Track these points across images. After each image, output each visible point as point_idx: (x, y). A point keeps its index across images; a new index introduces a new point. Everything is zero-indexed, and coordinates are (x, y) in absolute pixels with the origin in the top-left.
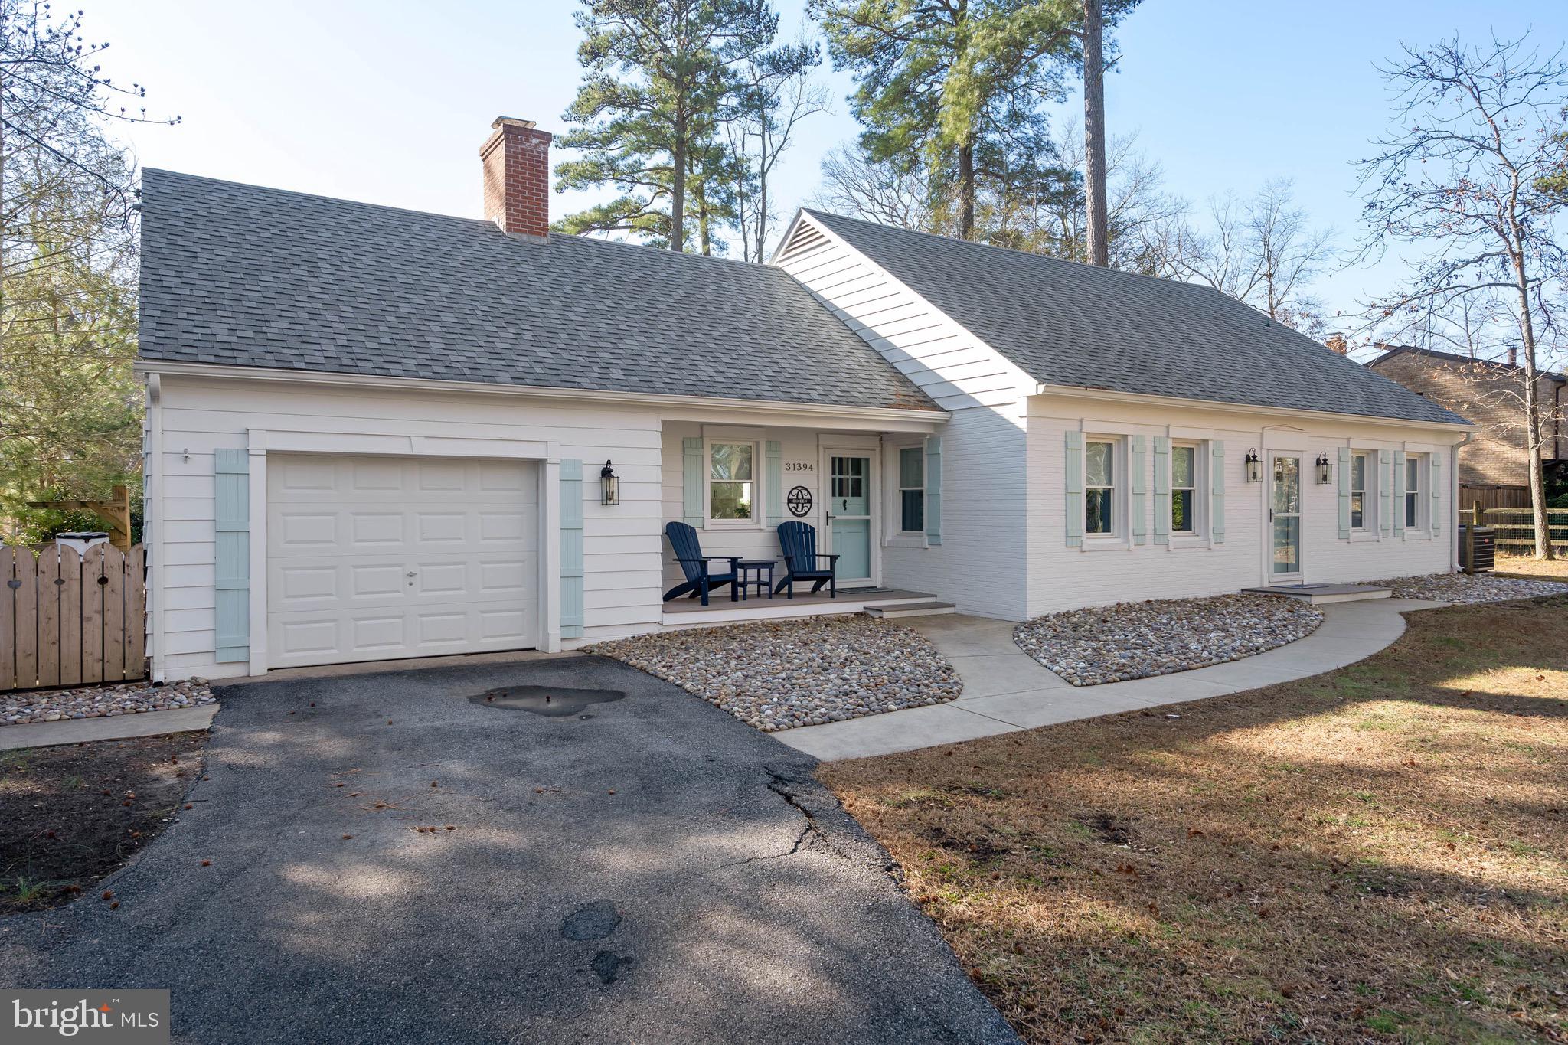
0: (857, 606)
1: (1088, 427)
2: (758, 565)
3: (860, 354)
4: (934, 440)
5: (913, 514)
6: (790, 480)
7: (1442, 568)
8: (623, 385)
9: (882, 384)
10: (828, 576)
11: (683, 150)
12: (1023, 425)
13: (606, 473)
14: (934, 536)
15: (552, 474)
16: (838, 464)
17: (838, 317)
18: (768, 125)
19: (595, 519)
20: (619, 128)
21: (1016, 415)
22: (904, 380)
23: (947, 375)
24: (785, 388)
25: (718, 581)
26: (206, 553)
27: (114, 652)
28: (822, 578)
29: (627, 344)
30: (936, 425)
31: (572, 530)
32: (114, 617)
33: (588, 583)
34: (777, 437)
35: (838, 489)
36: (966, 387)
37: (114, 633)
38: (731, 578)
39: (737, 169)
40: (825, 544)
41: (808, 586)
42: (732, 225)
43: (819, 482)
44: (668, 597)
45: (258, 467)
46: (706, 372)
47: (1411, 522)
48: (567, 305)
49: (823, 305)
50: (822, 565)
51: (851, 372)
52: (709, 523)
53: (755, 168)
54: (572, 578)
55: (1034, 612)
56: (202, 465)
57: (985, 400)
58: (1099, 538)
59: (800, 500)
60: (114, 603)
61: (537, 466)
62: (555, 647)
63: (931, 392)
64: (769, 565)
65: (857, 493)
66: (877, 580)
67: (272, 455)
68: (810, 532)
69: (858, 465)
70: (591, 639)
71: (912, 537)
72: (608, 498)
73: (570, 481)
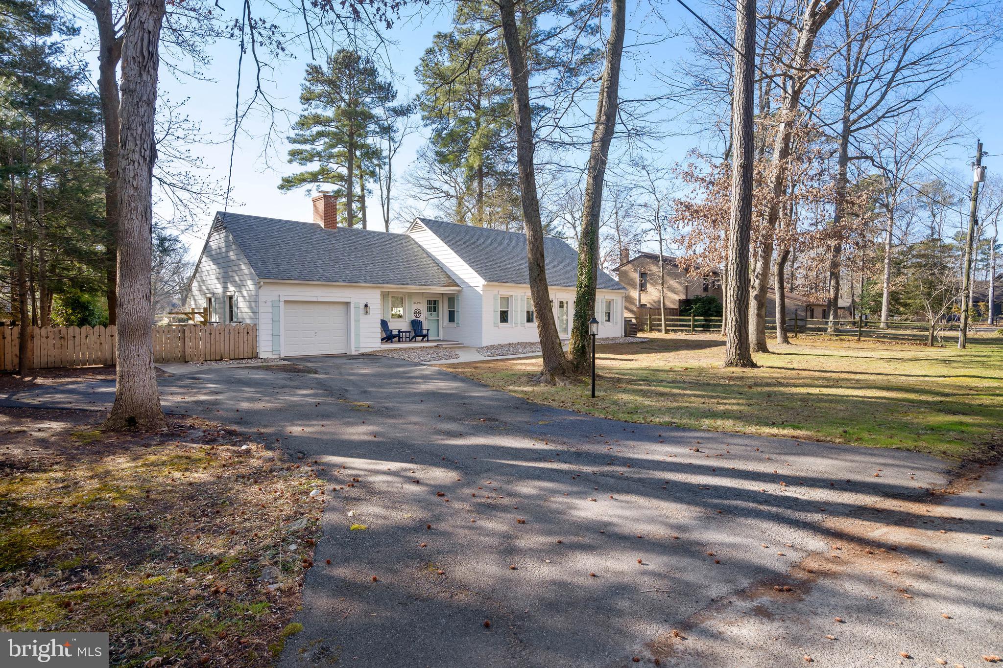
0: (435, 344)
1: (500, 293)
2: (406, 332)
3: (436, 268)
4: (458, 295)
5: (452, 317)
6: (415, 307)
7: (619, 335)
8: (371, 282)
9: (443, 279)
10: (426, 335)
11: (352, 146)
12: (481, 293)
13: (366, 306)
14: (458, 324)
15: (352, 306)
16: (429, 302)
17: (429, 255)
18: (391, 139)
19: (363, 318)
20: (320, 134)
21: (480, 290)
22: (449, 277)
23: (462, 277)
24: (415, 281)
25: (395, 336)
26: (270, 326)
27: (250, 352)
28: (424, 336)
29: (369, 268)
30: (459, 291)
31: (357, 321)
32: (250, 342)
33: (361, 336)
34: (410, 295)
35: (429, 309)
36: (467, 280)
37: (250, 346)
38: (398, 336)
39: (376, 153)
40: (425, 326)
41: (420, 338)
42: (375, 181)
43: (423, 307)
44: (382, 340)
45: (282, 304)
46: (392, 276)
47: (608, 320)
48: (349, 255)
49: (424, 250)
50: (425, 332)
51: (433, 275)
52: (391, 320)
53: (385, 153)
54: (357, 334)
55: (484, 345)
56: (269, 304)
57: (472, 285)
58: (504, 324)
59: (418, 313)
60: (250, 338)
61: (347, 304)
62: (353, 353)
63: (457, 281)
64: (409, 332)
65: (435, 311)
66: (441, 337)
67: (286, 302)
68: (421, 322)
69: (435, 302)
70: (362, 351)
71: (451, 324)
72: (367, 313)
73: (357, 308)
